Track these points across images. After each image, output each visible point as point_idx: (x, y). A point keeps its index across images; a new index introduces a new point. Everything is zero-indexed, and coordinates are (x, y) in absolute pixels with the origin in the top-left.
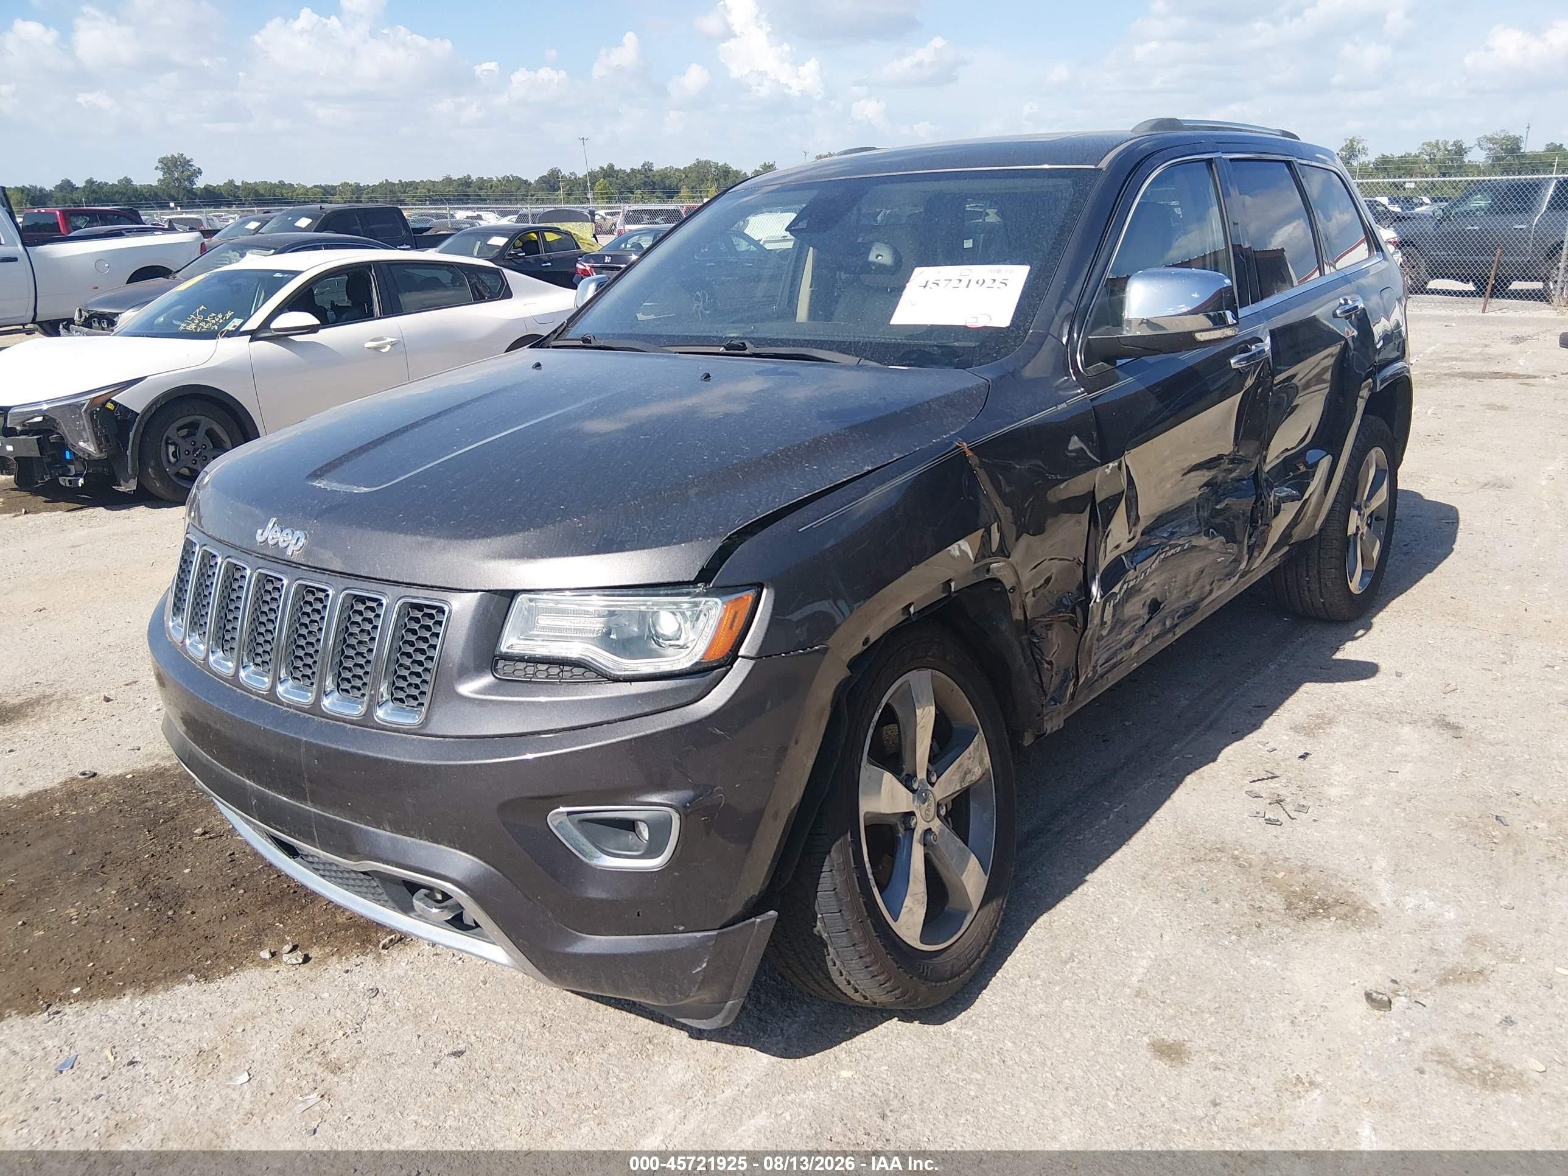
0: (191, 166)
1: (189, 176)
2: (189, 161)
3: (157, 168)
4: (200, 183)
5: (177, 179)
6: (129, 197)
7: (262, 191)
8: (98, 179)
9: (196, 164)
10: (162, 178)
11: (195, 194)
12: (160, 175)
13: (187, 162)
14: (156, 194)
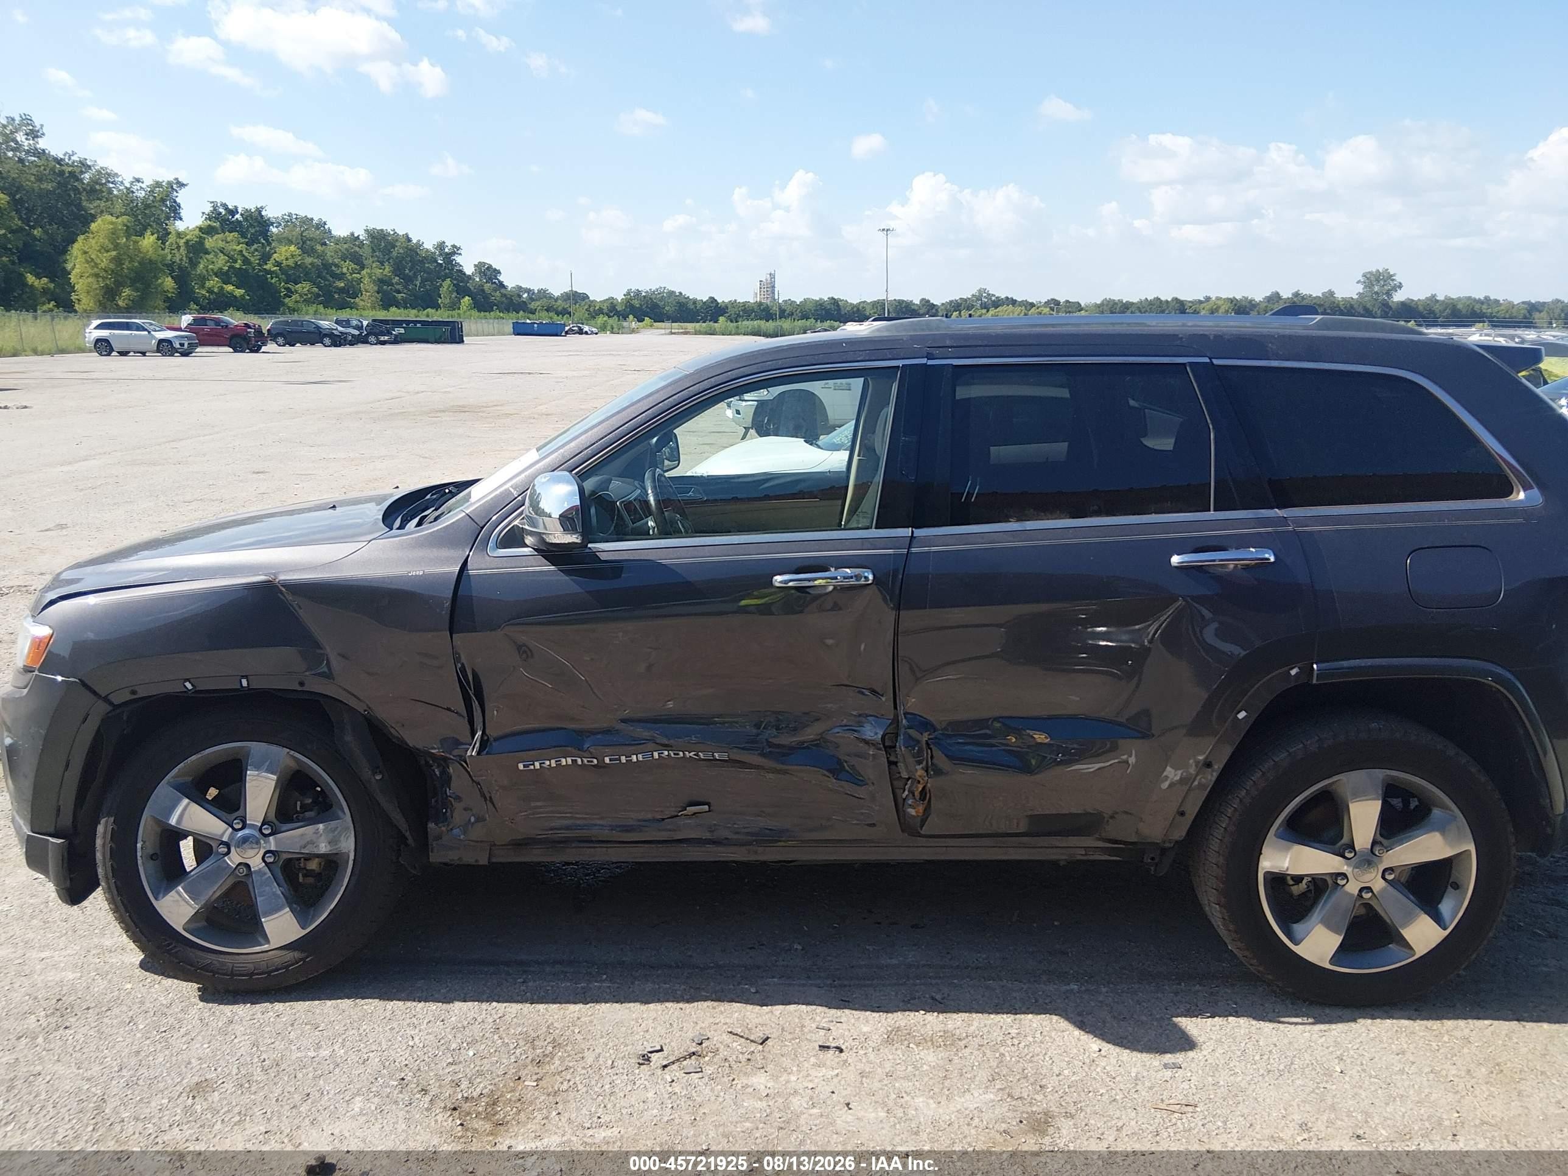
0: (1393, 280)
1: (1389, 290)
2: (1392, 276)
3: (1358, 282)
4: (1398, 297)
5: (1376, 293)
6: (1325, 310)
7: (1460, 306)
8: (1304, 291)
9: (1398, 279)
10: (1361, 291)
11: (1390, 308)
12: (1360, 288)
13: (1390, 277)
14: (1352, 306)
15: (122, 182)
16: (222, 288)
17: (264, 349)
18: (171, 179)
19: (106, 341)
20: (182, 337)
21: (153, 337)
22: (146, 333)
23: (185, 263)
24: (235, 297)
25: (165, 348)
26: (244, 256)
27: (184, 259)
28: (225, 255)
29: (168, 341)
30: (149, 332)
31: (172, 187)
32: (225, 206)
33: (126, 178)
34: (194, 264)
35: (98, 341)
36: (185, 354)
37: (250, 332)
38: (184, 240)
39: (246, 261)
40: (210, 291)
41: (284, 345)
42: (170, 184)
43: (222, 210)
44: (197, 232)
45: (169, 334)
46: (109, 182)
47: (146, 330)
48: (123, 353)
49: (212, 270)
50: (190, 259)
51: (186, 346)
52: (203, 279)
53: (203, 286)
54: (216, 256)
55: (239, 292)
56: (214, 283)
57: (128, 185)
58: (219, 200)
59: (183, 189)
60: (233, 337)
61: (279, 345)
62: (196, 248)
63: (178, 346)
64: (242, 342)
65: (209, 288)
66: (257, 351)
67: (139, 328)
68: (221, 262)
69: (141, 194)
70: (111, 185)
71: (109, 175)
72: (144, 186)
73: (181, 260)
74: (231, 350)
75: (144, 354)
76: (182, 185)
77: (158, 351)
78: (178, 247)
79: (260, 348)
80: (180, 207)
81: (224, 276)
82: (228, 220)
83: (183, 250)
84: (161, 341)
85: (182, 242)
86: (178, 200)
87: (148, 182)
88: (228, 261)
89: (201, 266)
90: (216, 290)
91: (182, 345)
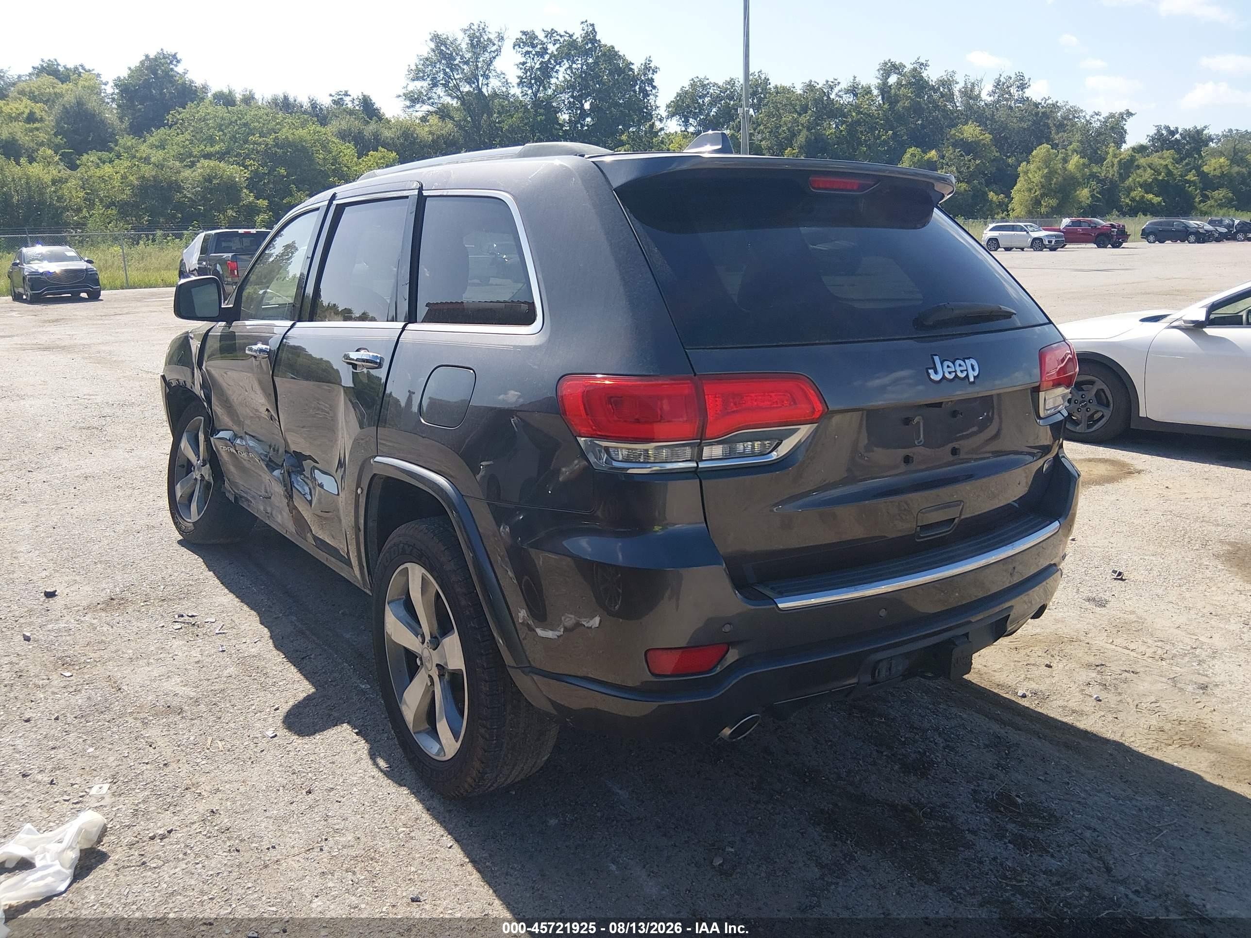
15: (1085, 117)
16: (1143, 196)
17: (1124, 245)
18: (1123, 110)
19: (996, 240)
20: (1052, 236)
21: (1030, 236)
22: (1025, 233)
23: (1116, 178)
24: (1153, 204)
25: (1038, 245)
26: (1168, 169)
27: (1116, 174)
28: (1151, 169)
29: (1040, 239)
30: (1028, 233)
31: (1122, 117)
32: (1167, 128)
33: (1089, 113)
34: (1123, 177)
35: (990, 239)
36: (1053, 249)
37: (1113, 231)
38: (1118, 159)
39: (1169, 173)
40: (1133, 200)
41: (1154, 242)
42: (1121, 114)
43: (1164, 132)
44: (1130, 152)
45: (1042, 234)
46: (1074, 117)
47: (1025, 231)
48: (1008, 249)
49: (1139, 182)
50: (1121, 174)
51: (1053, 243)
52: (1130, 189)
53: (1128, 196)
54: (1145, 171)
55: (1157, 200)
56: (1137, 193)
57: (1088, 118)
58: (1163, 124)
59: (1131, 118)
60: (1099, 235)
61: (1149, 242)
62: (1128, 166)
63: (1047, 243)
64: (1105, 239)
65: (1132, 198)
66: (1118, 247)
67: (1022, 229)
68: (1147, 175)
69: (1097, 125)
70: (1076, 120)
71: (1075, 111)
72: (1100, 118)
73: (1113, 175)
74: (1095, 246)
75: (1022, 249)
76: (1129, 114)
77: (1031, 247)
78: (1113, 166)
79: (1121, 244)
80: (1126, 133)
81: (1147, 187)
82: (1168, 140)
83: (1116, 168)
84: (1035, 239)
85: (1116, 161)
86: (1125, 127)
87: (1105, 114)
88: (1153, 174)
89: (1130, 179)
90: (1137, 199)
91: (1050, 242)
